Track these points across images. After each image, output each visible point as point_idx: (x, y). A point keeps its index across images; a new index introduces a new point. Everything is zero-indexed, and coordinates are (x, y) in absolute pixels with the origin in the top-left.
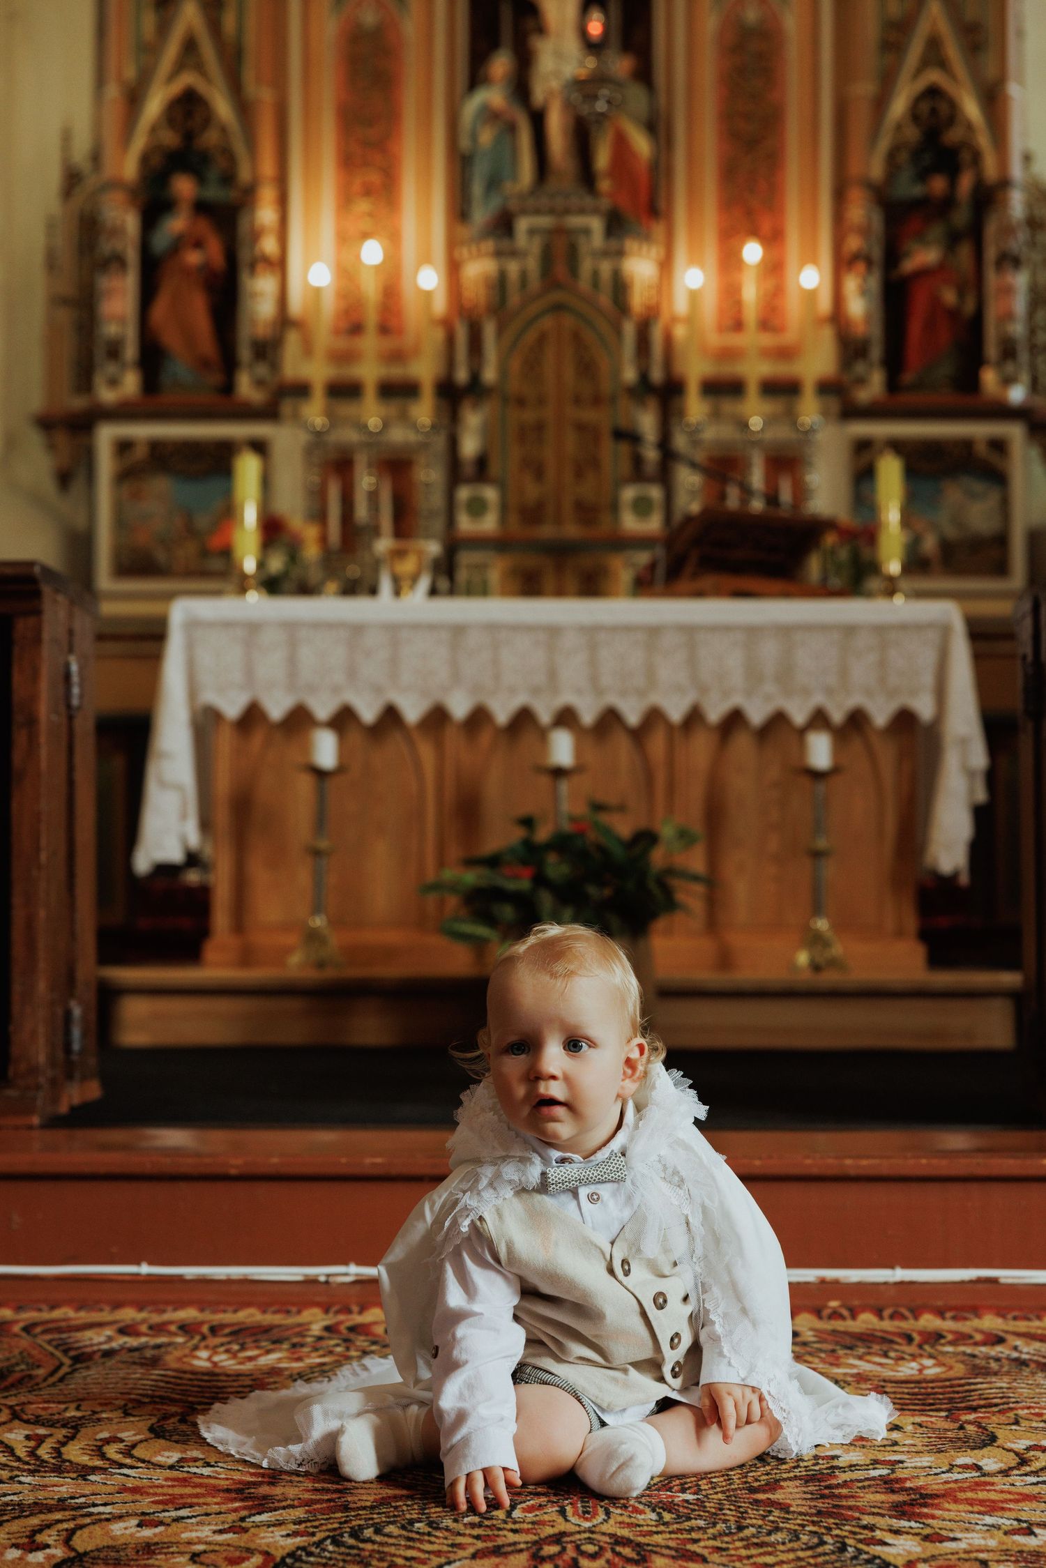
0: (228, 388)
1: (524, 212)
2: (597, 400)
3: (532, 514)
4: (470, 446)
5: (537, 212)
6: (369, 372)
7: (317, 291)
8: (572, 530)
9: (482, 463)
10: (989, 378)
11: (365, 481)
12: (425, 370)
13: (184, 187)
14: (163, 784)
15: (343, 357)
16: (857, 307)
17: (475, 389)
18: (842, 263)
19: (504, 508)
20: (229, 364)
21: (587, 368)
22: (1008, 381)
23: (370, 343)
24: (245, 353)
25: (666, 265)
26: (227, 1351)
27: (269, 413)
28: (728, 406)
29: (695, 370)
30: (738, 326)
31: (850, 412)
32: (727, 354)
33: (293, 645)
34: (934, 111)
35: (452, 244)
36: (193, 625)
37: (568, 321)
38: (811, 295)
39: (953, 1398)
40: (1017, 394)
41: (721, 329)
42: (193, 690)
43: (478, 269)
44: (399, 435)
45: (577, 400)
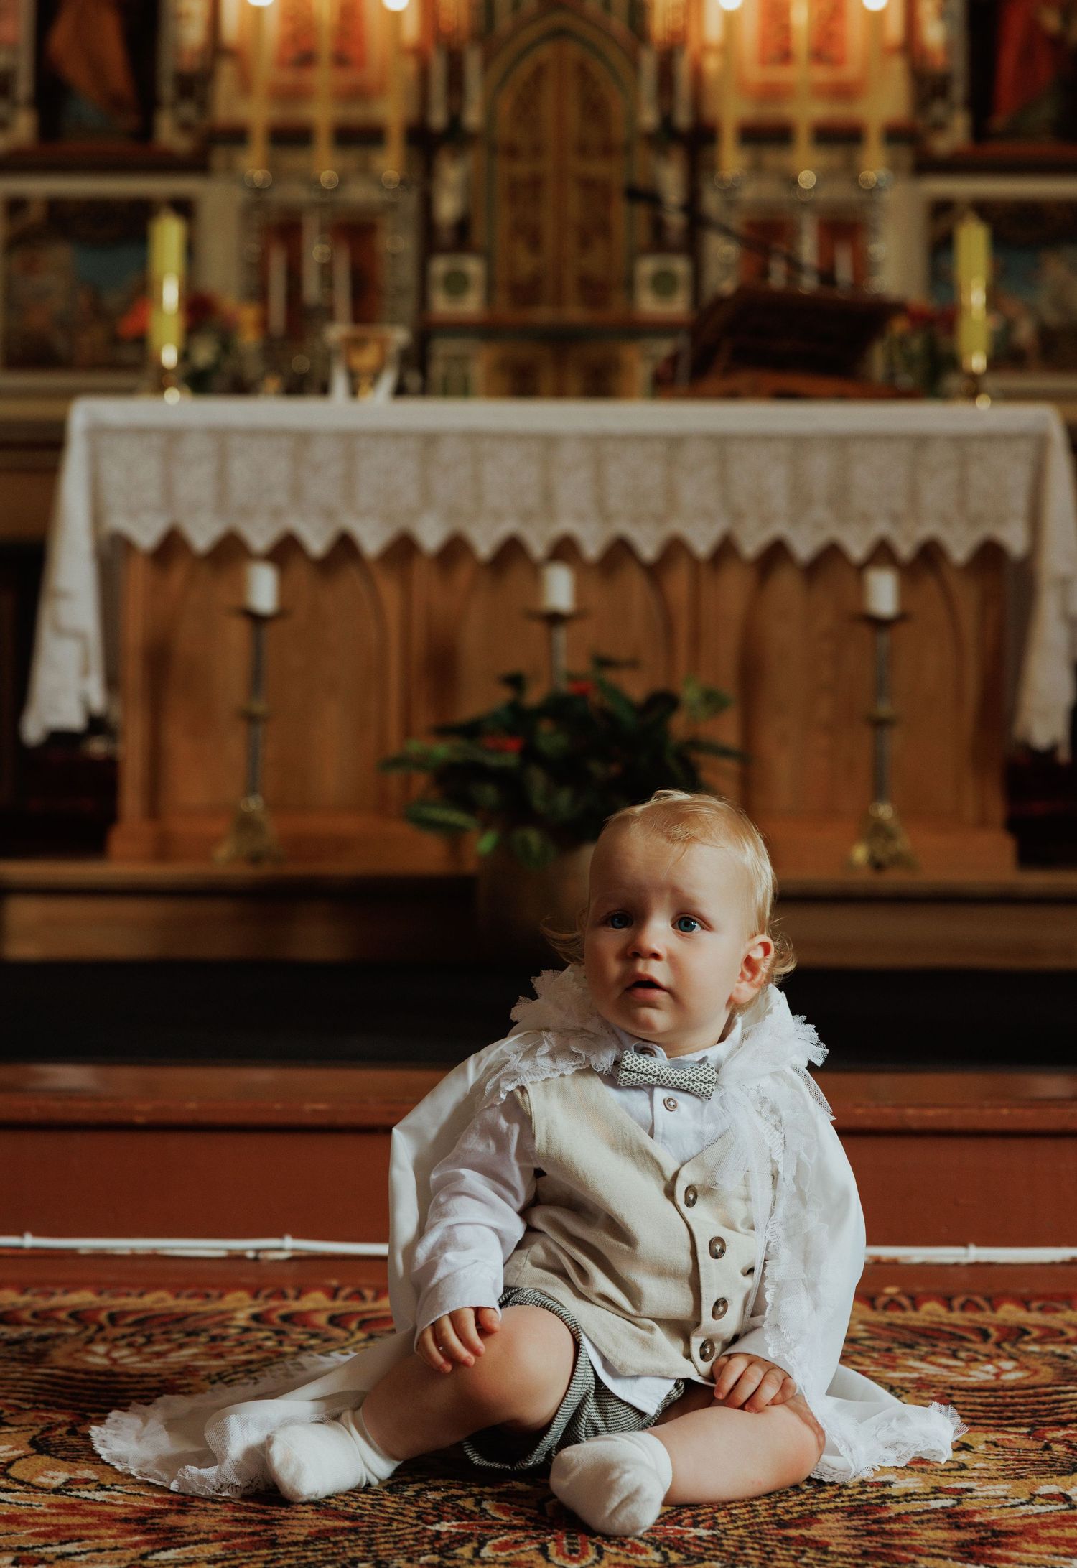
0: (146, 132)
2: (607, 150)
3: (526, 293)
4: (448, 207)
6: (321, 115)
7: (258, 12)
8: (575, 313)
9: (463, 227)
11: (315, 251)
12: (392, 112)
14: (60, 631)
15: (291, 95)
17: (455, 136)
19: (491, 286)
20: (147, 103)
21: (595, 109)
23: (323, 77)
24: (167, 90)
26: (130, 1345)
27: (197, 164)
28: (772, 157)
29: (731, 111)
30: (787, 56)
31: (926, 165)
32: (772, 93)
33: (223, 457)
36: (97, 431)
37: (573, 50)
38: (878, 18)
39: (1037, 1410)
41: (764, 61)
42: (97, 515)
44: (359, 193)
45: (583, 150)
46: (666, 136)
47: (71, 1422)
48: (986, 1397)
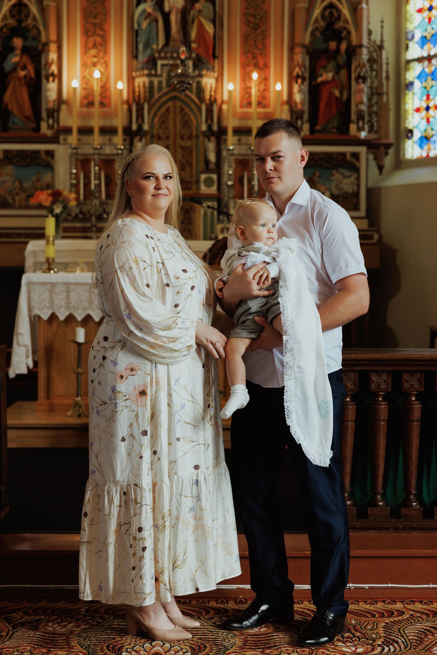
0: (37, 129)
1: (161, 58)
2: (190, 138)
5: (166, 58)
6: (96, 123)
7: (75, 89)
10: (353, 128)
11: (94, 169)
12: (119, 122)
13: (18, 42)
14: (19, 345)
15: (86, 116)
16: (298, 97)
17: (140, 133)
18: (292, 79)
20: (38, 119)
21: (186, 123)
22: (360, 129)
23: (96, 109)
24: (44, 115)
25: (219, 80)
26: (57, 623)
27: (55, 140)
28: (244, 139)
29: (231, 123)
30: (249, 104)
32: (245, 116)
33: (68, 292)
34: (331, 14)
35: (130, 69)
36: (30, 284)
37: (179, 103)
38: (280, 93)
40: (363, 135)
41: (242, 106)
42: (30, 310)
43: (141, 81)
44: (108, 150)
45: (182, 138)
46: (209, 133)
47: (47, 652)
48: (255, 638)
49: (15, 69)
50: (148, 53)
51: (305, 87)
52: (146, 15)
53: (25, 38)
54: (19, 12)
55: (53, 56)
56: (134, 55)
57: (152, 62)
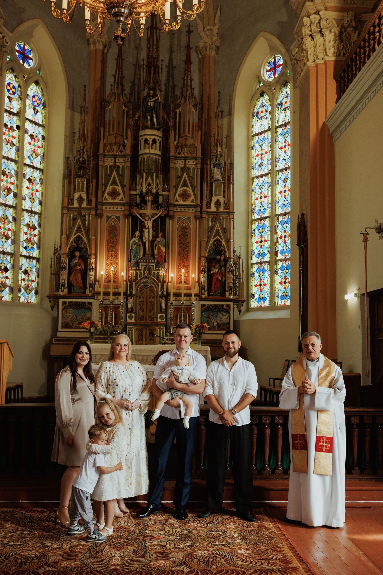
0: (85, 292)
1: (141, 262)
2: (154, 297)
3: (141, 319)
4: (130, 306)
5: (143, 262)
6: (111, 290)
7: (102, 275)
8: (149, 322)
9: (132, 308)
10: (227, 294)
12: (122, 290)
13: (77, 254)
15: (107, 287)
16: (202, 280)
17: (131, 295)
18: (200, 272)
19: (136, 317)
20: (85, 288)
22: (230, 295)
23: (111, 284)
24: (88, 286)
25: (167, 271)
27: (92, 297)
28: (178, 298)
29: (172, 291)
30: (181, 282)
31: (201, 300)
32: (179, 288)
34: (217, 243)
35: (127, 267)
38: (194, 278)
40: (231, 297)
41: (177, 283)
43: (132, 272)
44: (116, 302)
45: (150, 298)
46: (162, 296)
49: (75, 266)
50: (135, 259)
51: (206, 275)
52: (135, 243)
53: (80, 252)
54: (78, 240)
55: (93, 260)
56: (129, 260)
57: (137, 264)
